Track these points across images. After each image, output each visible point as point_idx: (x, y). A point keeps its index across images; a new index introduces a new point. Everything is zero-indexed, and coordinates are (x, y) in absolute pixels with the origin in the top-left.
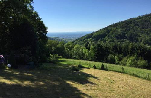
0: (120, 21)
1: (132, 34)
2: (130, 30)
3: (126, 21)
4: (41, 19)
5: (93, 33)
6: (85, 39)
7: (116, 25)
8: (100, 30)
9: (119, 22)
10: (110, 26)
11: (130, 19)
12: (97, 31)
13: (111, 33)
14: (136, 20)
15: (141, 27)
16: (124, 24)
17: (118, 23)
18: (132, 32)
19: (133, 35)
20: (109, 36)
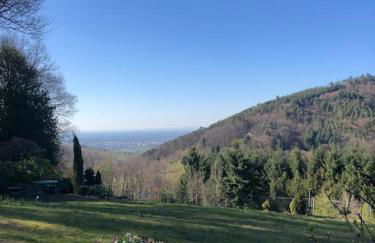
0: (278, 97)
1: (315, 134)
2: (309, 121)
4: (59, 67)
7: (267, 108)
8: (221, 124)
9: (275, 98)
10: (250, 109)
12: (212, 127)
14: (324, 93)
16: (291, 104)
17: (274, 102)
18: (316, 129)
19: (318, 136)
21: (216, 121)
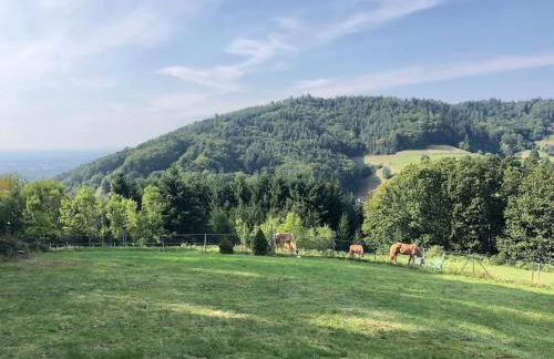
0: (217, 116)
1: (256, 156)
2: (250, 142)
3: (235, 114)
5: (127, 151)
6: (93, 172)
7: (205, 127)
9: (214, 117)
11: (248, 109)
12: (141, 147)
13: (192, 153)
14: (264, 112)
15: (280, 134)
16: (232, 122)
17: (213, 120)
18: (256, 150)
19: (259, 158)
20: (185, 161)
21: (146, 141)
